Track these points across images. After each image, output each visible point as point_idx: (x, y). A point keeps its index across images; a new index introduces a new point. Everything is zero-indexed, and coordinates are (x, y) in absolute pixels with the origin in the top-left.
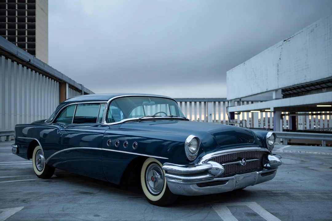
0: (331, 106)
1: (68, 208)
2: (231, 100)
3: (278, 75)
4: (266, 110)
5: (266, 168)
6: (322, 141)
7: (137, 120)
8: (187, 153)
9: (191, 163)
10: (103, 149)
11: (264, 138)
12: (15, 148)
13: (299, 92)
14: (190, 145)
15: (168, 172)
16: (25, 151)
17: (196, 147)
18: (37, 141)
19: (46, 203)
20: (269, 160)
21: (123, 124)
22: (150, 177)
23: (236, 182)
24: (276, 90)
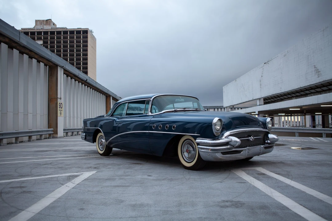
0: (299, 109)
1: (128, 172)
2: (227, 107)
3: (261, 88)
4: (252, 114)
5: (267, 143)
6: (296, 133)
7: (173, 111)
8: (214, 131)
9: (217, 138)
10: (150, 132)
11: (265, 122)
12: (83, 135)
13: (276, 100)
14: (215, 125)
15: (200, 144)
16: (91, 138)
17: (220, 126)
18: (100, 129)
19: (112, 169)
20: (269, 138)
21: (163, 114)
22: (185, 150)
23: (248, 152)
24: (260, 99)
